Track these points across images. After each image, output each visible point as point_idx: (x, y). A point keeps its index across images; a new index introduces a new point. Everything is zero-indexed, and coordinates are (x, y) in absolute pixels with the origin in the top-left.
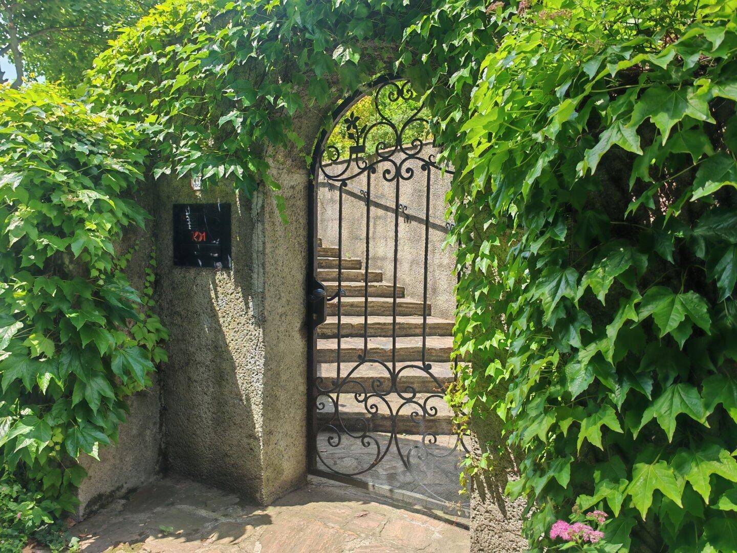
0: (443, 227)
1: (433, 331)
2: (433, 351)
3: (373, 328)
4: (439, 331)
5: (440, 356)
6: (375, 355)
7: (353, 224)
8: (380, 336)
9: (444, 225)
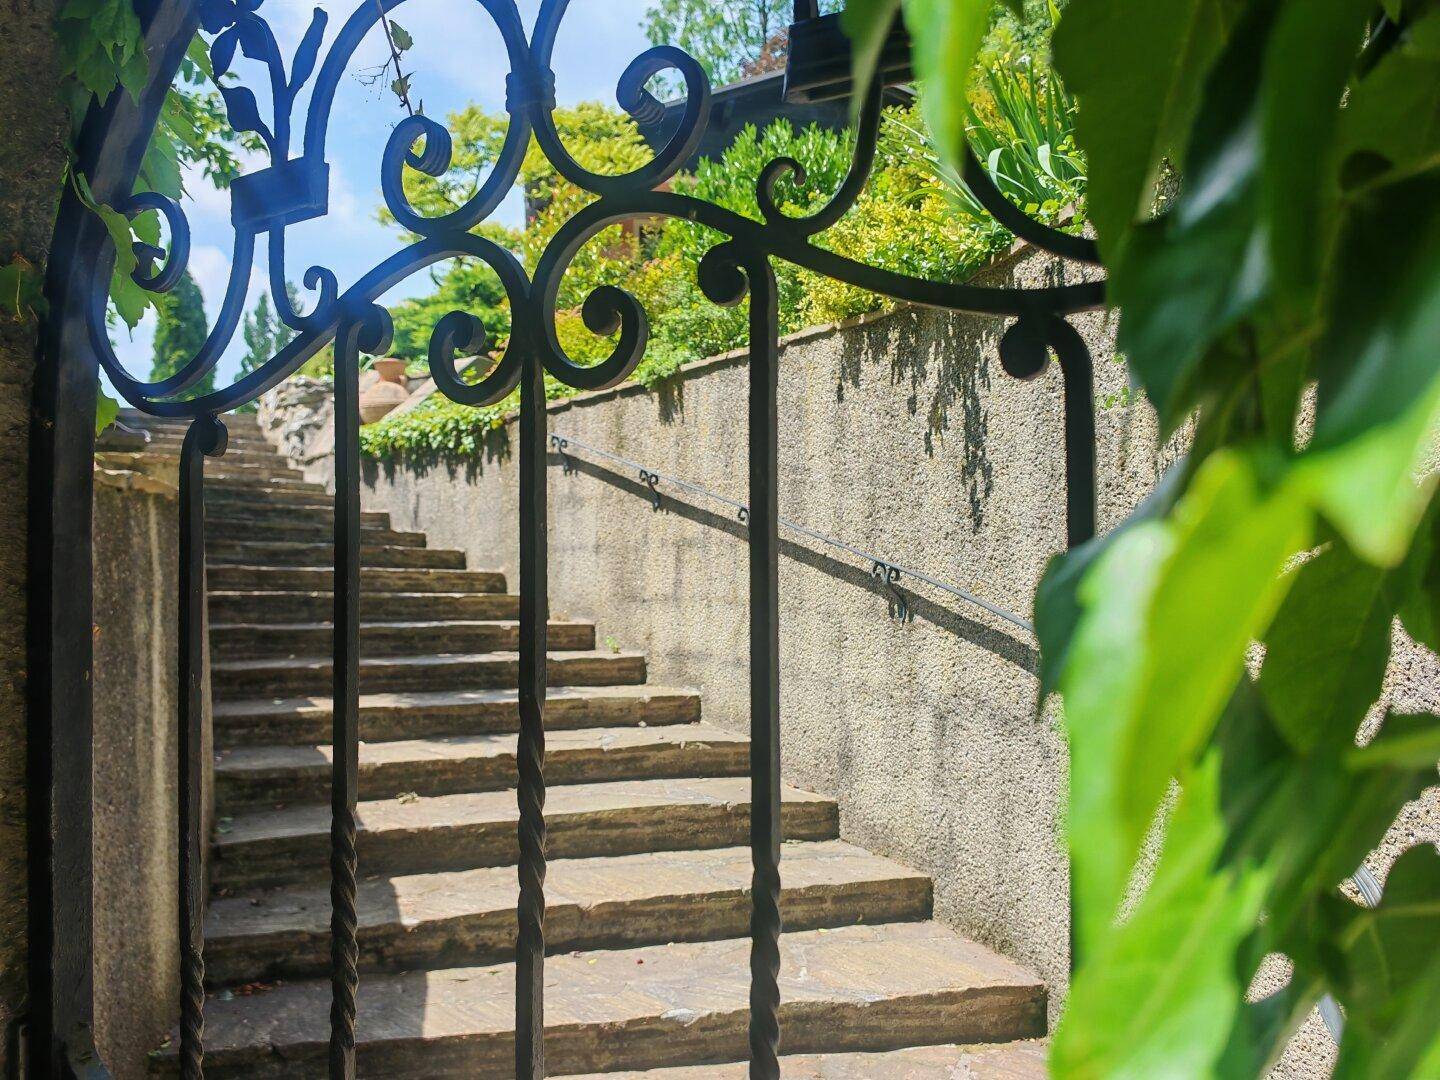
0: (867, 575)
1: (848, 907)
2: (848, 1013)
3: (650, 914)
4: (867, 906)
5: (872, 1029)
6: (646, 1043)
7: (625, 560)
8: (677, 940)
9: (867, 566)
